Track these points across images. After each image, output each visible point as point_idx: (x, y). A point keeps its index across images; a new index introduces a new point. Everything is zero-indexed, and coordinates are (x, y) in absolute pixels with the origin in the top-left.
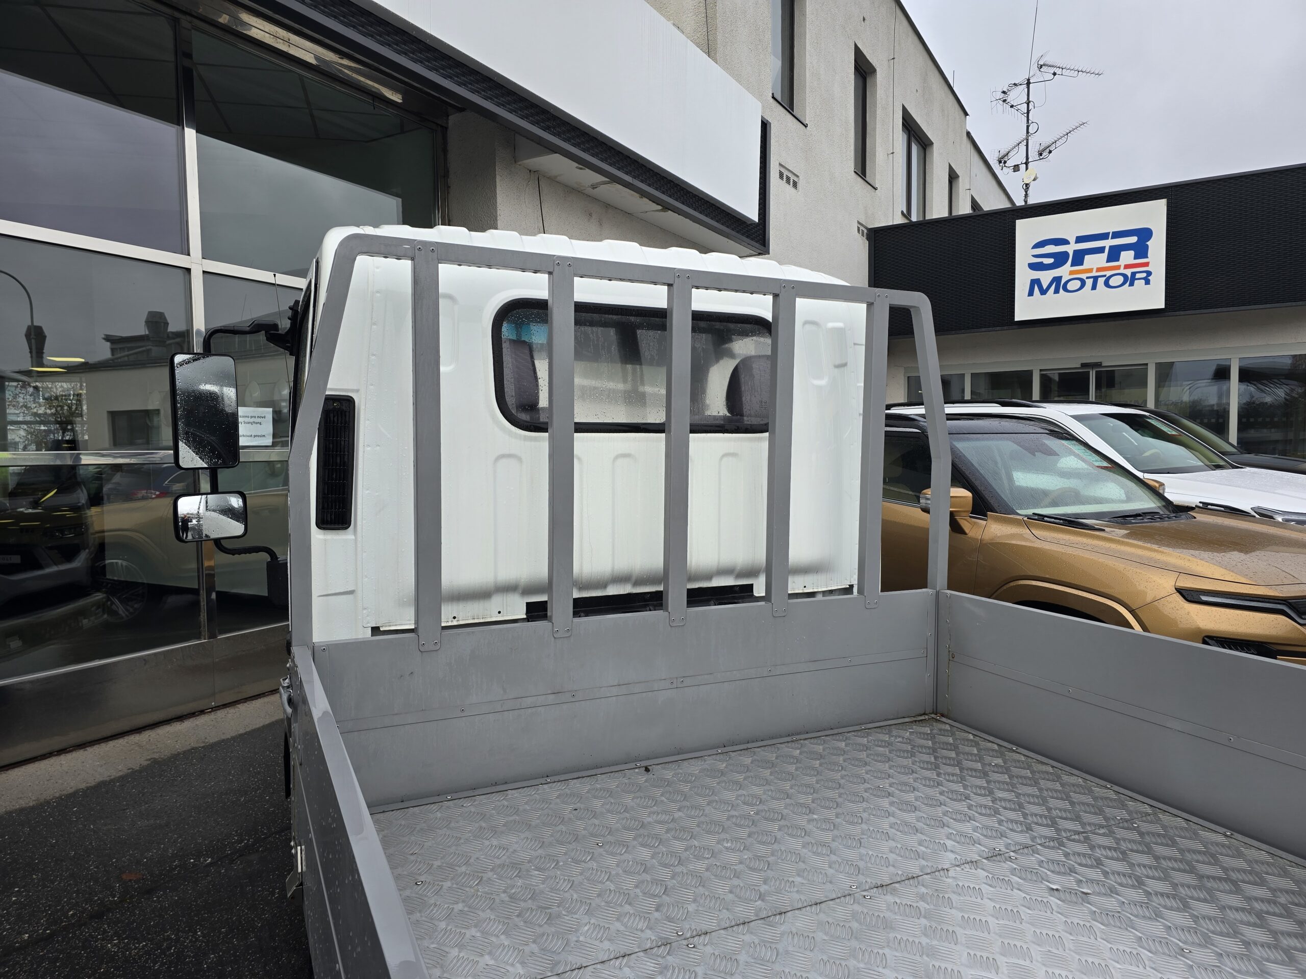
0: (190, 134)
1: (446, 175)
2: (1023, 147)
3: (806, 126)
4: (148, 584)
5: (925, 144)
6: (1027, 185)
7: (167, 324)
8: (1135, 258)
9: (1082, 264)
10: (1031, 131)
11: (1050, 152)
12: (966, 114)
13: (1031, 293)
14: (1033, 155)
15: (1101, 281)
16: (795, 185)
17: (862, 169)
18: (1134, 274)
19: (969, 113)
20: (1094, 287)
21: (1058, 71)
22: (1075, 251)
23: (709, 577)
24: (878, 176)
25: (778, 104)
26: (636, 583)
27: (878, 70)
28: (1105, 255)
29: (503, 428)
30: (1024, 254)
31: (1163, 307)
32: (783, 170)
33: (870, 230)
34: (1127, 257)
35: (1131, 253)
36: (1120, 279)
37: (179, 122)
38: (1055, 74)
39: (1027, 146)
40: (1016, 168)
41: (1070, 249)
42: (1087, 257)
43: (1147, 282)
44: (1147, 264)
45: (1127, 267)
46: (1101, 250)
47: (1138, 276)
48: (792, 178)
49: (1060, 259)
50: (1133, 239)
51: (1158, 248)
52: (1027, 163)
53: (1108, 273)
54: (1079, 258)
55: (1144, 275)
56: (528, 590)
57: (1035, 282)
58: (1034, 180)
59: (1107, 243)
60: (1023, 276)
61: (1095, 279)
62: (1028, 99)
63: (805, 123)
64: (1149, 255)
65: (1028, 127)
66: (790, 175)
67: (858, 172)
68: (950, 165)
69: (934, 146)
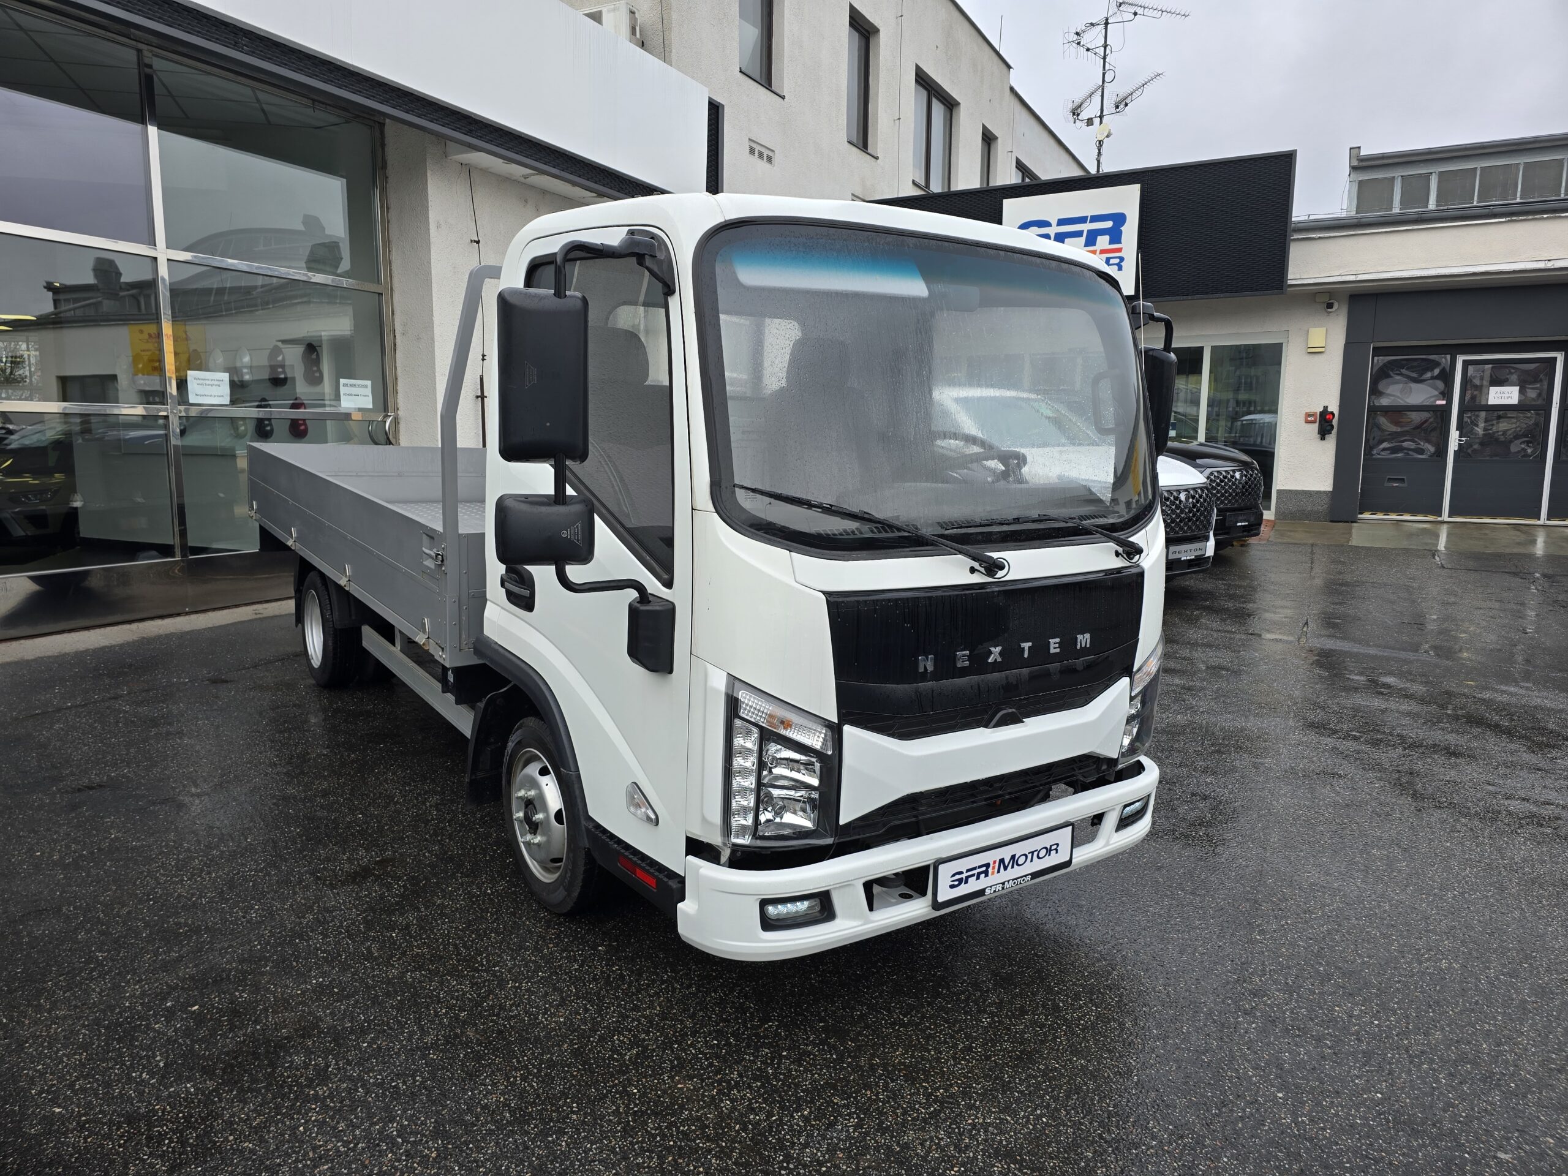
1: (384, 166)
2: (1097, 98)
3: (783, 98)
5: (951, 105)
6: (1100, 142)
7: (119, 274)
8: (1110, 243)
10: (1107, 79)
11: (1126, 105)
12: (1009, 67)
14: (1109, 107)
16: (770, 159)
17: (862, 139)
19: (1012, 65)
21: (1140, 11)
22: (1057, 234)
24: (880, 145)
25: (747, 78)
27: (881, 30)
28: (1083, 240)
32: (754, 145)
34: (1103, 241)
35: (1107, 238)
38: (1135, 14)
39: (1102, 96)
40: (1090, 122)
41: (1052, 232)
42: (1068, 241)
43: (1120, 268)
44: (1120, 250)
45: (1102, 252)
46: (1078, 234)
47: (1112, 262)
48: (766, 153)
50: (1109, 224)
51: (1131, 233)
52: (1101, 117)
58: (1108, 136)
62: (1106, 41)
63: (782, 94)
64: (1122, 241)
65: (1104, 75)
66: (763, 150)
67: (855, 141)
68: (983, 125)
69: (962, 106)
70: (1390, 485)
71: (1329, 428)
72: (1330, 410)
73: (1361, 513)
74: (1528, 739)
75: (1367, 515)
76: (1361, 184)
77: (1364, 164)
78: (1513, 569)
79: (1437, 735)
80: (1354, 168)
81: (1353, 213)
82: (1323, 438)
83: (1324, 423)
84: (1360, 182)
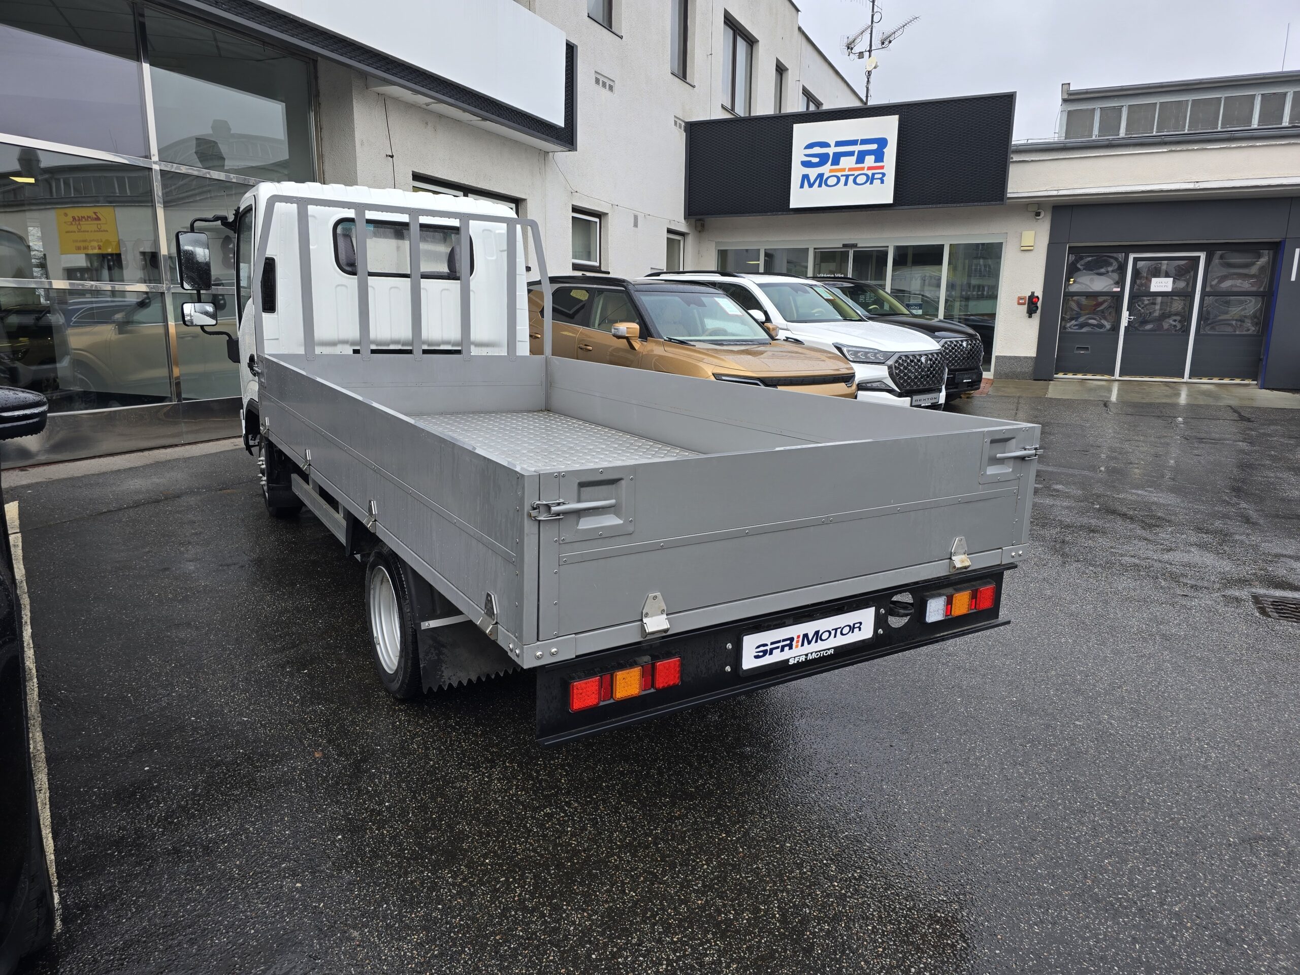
0: (146, 67)
1: (317, 95)
2: (867, 35)
3: (621, 37)
4: (98, 393)
5: (751, 42)
6: (869, 72)
8: (875, 162)
9: (838, 164)
10: (875, 20)
11: (890, 42)
12: (798, 10)
13: (802, 186)
14: (876, 43)
15: (851, 179)
16: (611, 88)
17: (682, 72)
18: (873, 174)
19: (800, 9)
20: (846, 184)
22: (834, 154)
23: (439, 345)
24: (696, 75)
25: (593, 22)
26: (403, 345)
28: (854, 158)
29: (339, 274)
30: (798, 154)
31: (892, 202)
32: (599, 77)
33: (687, 123)
34: (870, 160)
35: (873, 157)
36: (864, 178)
37: (138, 59)
39: (871, 34)
40: (861, 55)
41: (831, 151)
42: (842, 159)
43: (882, 182)
44: (882, 167)
45: (869, 168)
46: (851, 154)
47: (876, 176)
48: (608, 83)
49: (824, 159)
50: (874, 147)
51: (891, 153)
52: (870, 51)
53: (856, 173)
54: (836, 161)
55: (880, 176)
56: (353, 343)
57: (805, 177)
58: (875, 68)
59: (857, 148)
60: (797, 172)
61: (847, 176)
63: (620, 35)
64: (884, 160)
65: (873, 16)
66: (606, 80)
67: (676, 72)
68: (777, 59)
69: (760, 43)
70: (1078, 352)
71: (1035, 308)
72: (1036, 295)
73: (1057, 374)
74: (1143, 521)
75: (1060, 375)
76: (1070, 113)
77: (1072, 97)
78: (1159, 414)
79: (1085, 520)
80: (1065, 101)
81: (1063, 139)
82: (1030, 316)
83: (1031, 305)
84: (1069, 112)
